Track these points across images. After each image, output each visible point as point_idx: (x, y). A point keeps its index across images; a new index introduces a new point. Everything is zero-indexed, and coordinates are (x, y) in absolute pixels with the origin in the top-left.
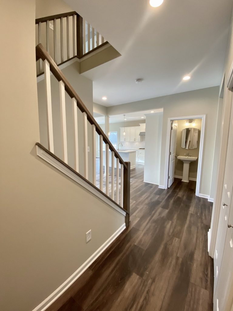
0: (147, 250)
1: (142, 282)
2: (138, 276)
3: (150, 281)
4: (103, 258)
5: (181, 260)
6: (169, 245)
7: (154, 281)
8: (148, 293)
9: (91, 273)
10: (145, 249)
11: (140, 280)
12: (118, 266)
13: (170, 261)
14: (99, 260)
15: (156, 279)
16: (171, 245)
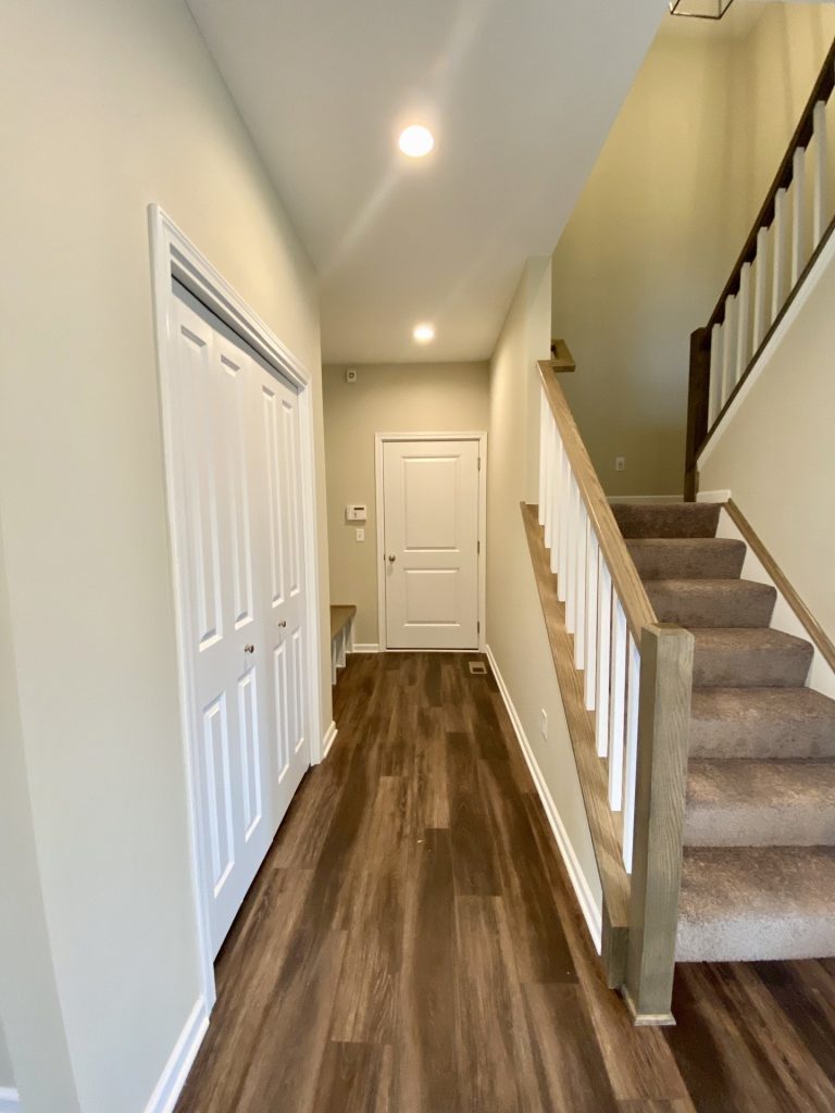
0: (452, 899)
1: (423, 821)
2: (435, 826)
3: (407, 830)
4: (536, 819)
5: (336, 923)
6: (381, 971)
7: (400, 835)
8: (404, 814)
9: (524, 790)
10: (457, 899)
11: (427, 823)
12: (490, 822)
13: (371, 900)
14: (538, 813)
15: (395, 840)
16: (374, 972)
